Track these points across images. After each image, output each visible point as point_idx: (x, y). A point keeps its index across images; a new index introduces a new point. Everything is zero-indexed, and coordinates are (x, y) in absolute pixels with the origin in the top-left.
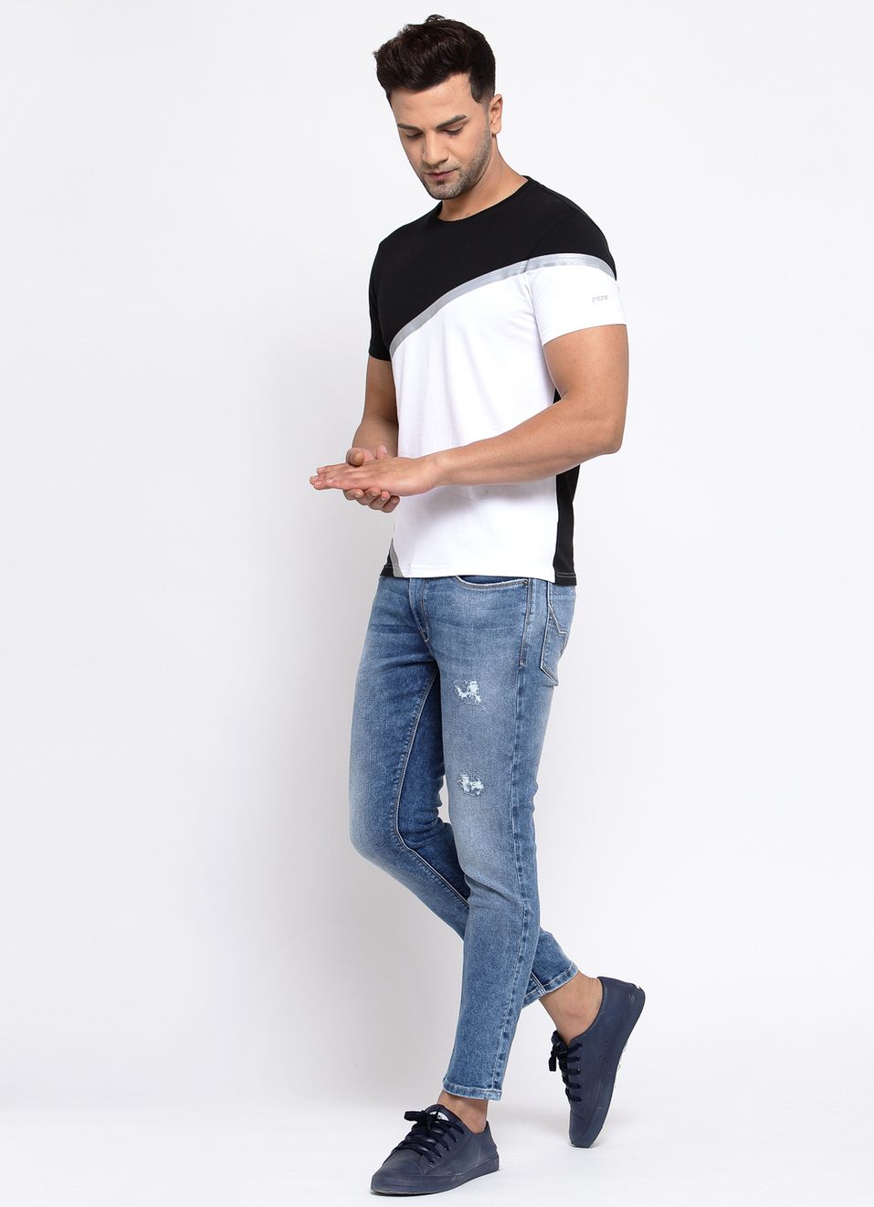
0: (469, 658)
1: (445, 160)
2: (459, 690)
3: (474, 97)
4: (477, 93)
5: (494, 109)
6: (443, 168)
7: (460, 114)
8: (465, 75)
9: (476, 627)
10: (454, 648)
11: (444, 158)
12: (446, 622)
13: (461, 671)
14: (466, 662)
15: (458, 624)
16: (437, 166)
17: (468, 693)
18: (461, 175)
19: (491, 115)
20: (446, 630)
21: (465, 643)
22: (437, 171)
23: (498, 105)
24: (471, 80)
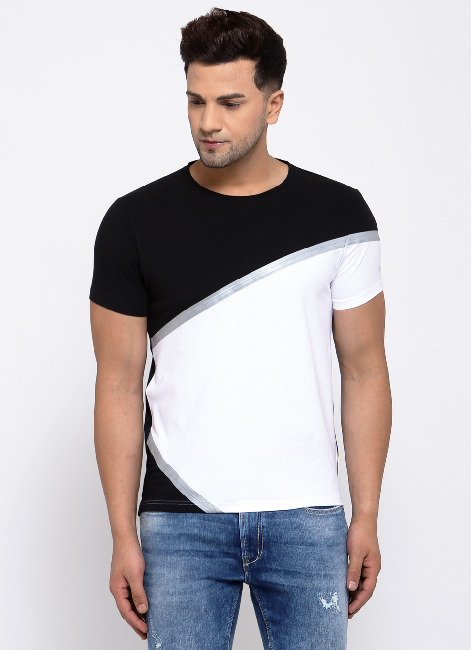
0: (330, 573)
1: (219, 131)
2: (324, 601)
3: (256, 83)
4: (260, 81)
5: (273, 103)
6: (215, 137)
7: (240, 92)
8: (252, 62)
9: (328, 546)
10: (313, 565)
11: (217, 127)
12: (298, 544)
13: (324, 584)
14: (328, 576)
15: (312, 545)
16: (210, 133)
17: (331, 604)
18: (231, 149)
19: (269, 107)
20: (299, 551)
21: (323, 560)
22: (210, 139)
23: (278, 100)
24: (257, 67)
